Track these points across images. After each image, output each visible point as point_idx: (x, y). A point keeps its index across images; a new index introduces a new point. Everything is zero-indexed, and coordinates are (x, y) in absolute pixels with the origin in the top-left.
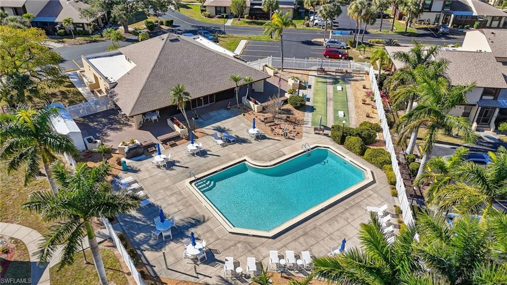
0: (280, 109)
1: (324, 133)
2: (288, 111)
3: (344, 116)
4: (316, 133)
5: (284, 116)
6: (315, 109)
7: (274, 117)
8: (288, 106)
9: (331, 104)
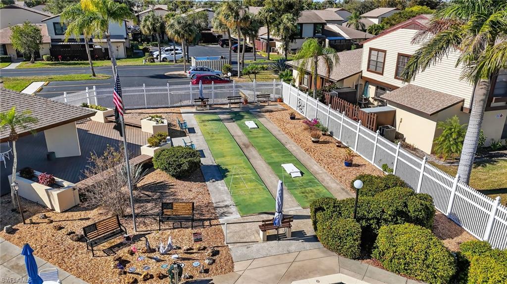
0: (135, 188)
1: (293, 229)
2: (159, 188)
3: (302, 173)
4: (269, 238)
5: (151, 208)
6: (227, 170)
7: (120, 216)
8: (156, 176)
9: (253, 153)
